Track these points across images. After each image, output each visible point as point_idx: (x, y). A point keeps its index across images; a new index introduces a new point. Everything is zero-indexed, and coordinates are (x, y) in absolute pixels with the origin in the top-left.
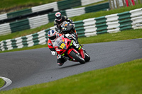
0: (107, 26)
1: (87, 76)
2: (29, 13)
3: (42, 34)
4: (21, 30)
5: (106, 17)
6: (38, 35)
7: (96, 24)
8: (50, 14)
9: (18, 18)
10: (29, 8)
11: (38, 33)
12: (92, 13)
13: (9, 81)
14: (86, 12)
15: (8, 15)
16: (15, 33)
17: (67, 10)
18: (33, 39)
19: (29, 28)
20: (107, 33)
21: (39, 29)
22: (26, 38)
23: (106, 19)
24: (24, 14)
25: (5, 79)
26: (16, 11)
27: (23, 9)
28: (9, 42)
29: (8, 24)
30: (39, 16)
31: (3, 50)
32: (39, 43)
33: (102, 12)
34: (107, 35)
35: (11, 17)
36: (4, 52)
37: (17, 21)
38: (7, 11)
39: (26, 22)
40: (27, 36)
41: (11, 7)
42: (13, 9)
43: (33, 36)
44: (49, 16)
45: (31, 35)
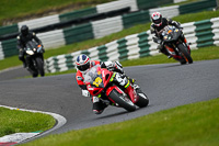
0: (213, 35)
1: (183, 111)
2: (92, 15)
3: (113, 46)
4: (80, 40)
5: (212, 20)
6: (106, 48)
7: (196, 31)
8: (125, 15)
9: (75, 22)
10: (93, 6)
11: (107, 45)
12: (190, 15)
13: (61, 120)
14: (181, 14)
15: (60, 17)
16: (71, 46)
17: (151, 10)
18: (99, 55)
19: (92, 37)
20: (213, 45)
21: (108, 39)
22: (88, 53)
23: (212, 24)
24: (85, 16)
25: (56, 116)
26: (72, 11)
27: (83, 8)
28: (62, 59)
29: (61, 31)
31: (53, 71)
33: (205, 13)
34: (213, 48)
35: (66, 20)
36: (55, 74)
37: (74, 27)
38: (58, 11)
39: (88, 29)
40: (89, 50)
41: (65, 5)
42: (67, 7)
43: (99, 49)
44: (123, 19)
45: (96, 48)
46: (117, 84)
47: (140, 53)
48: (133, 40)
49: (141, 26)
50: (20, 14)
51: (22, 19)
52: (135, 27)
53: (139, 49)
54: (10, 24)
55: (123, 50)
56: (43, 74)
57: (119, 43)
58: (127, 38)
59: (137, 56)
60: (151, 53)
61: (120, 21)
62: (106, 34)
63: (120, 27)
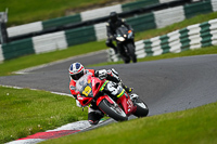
3: (174, 36)
4: (142, 30)
6: (168, 38)
8: (187, 5)
9: (137, 12)
11: (169, 35)
15: (123, 7)
18: (161, 44)
19: (154, 27)
21: (170, 29)
22: (151, 43)
24: (147, 6)
30: (170, 9)
31: (116, 60)
32: (171, 50)
35: (128, 10)
37: (136, 16)
39: (150, 19)
40: (152, 40)
43: (161, 39)
44: (185, 9)
45: (158, 38)
46: (109, 93)
47: (202, 42)
48: (194, 30)
49: (202, 15)
50: (83, 4)
51: (85, 9)
52: (197, 17)
53: (201, 39)
54: (73, 14)
55: (185, 39)
56: (135, 60)
57: (181, 32)
58: (189, 28)
59: (199, 46)
60: (213, 43)
61: (182, 11)
62: (168, 24)
63: (182, 17)
